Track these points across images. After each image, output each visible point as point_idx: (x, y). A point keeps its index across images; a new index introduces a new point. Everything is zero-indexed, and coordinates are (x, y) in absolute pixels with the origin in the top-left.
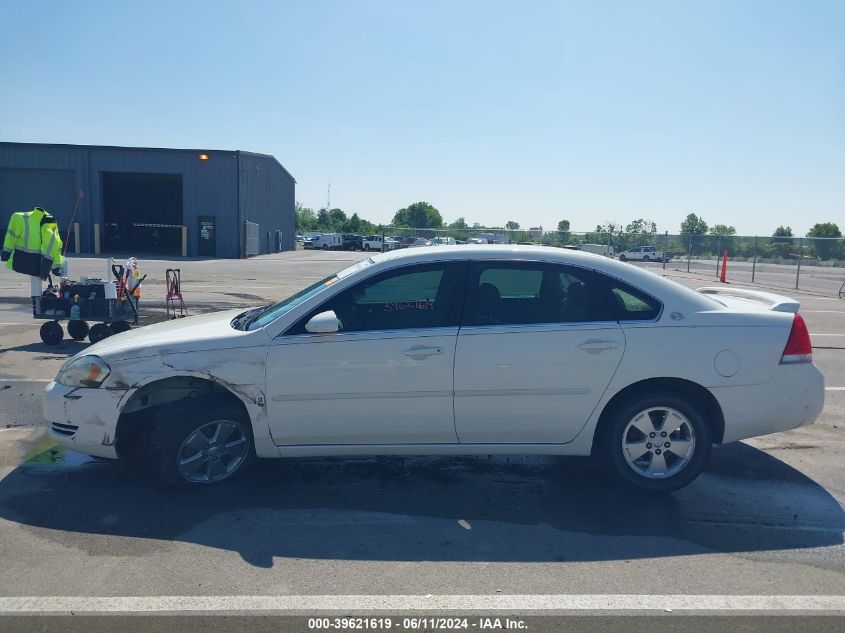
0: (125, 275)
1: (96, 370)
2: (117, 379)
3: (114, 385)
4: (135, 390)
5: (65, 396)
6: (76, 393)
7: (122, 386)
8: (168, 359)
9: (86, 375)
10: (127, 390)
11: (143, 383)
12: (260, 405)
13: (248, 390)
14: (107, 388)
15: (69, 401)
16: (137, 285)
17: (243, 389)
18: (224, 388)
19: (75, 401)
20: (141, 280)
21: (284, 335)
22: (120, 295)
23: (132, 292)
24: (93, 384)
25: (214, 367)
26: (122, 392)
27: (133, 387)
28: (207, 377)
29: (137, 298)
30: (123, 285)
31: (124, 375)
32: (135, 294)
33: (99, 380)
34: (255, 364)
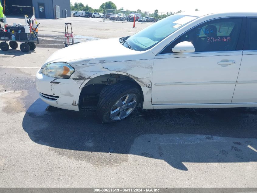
0: (32, 23)
1: (67, 70)
2: (79, 75)
3: (77, 78)
4: (89, 80)
5: (51, 82)
6: (57, 81)
7: (81, 78)
8: (105, 65)
9: (61, 72)
10: (85, 80)
11: (93, 77)
12: (148, 87)
13: (144, 81)
14: (73, 79)
15: (53, 85)
16: (37, 27)
17: (142, 80)
18: (133, 79)
19: (56, 84)
20: (38, 25)
21: (160, 53)
22: (31, 31)
23: (35, 30)
24: (65, 77)
25: (129, 69)
26: (82, 81)
27: (88, 79)
28: (125, 74)
29: (37, 32)
30: (31, 27)
31: (82, 72)
32: (36, 31)
33: (69, 74)
34: (148, 68)
